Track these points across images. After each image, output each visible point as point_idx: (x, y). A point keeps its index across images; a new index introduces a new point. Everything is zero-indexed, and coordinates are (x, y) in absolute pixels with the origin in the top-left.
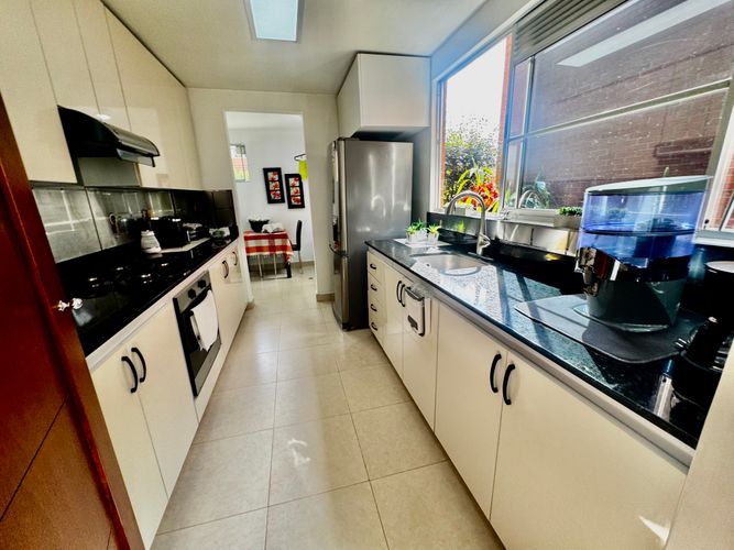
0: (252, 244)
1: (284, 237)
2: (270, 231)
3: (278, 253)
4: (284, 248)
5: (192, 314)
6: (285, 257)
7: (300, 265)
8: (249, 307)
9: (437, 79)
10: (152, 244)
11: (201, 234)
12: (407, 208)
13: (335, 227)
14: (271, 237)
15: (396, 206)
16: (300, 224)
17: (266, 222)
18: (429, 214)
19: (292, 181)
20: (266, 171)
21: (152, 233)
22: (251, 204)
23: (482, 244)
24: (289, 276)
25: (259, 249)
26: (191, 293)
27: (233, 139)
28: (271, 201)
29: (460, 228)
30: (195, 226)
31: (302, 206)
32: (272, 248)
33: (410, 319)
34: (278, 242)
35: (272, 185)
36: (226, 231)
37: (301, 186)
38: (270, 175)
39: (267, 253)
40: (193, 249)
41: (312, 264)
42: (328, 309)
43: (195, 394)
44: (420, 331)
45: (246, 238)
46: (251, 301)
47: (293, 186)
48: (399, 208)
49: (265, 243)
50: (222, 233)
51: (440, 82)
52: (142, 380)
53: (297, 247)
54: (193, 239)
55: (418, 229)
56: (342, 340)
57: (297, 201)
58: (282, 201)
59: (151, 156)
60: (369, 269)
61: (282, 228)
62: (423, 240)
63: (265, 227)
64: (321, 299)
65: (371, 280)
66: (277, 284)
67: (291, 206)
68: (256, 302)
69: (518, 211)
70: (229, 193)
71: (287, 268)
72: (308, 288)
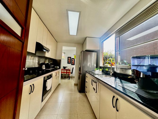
0: (63, 71)
1: (69, 70)
2: (67, 69)
3: (68, 74)
4: (69, 73)
5: (47, 81)
6: (69, 75)
7: (72, 77)
8: (59, 85)
9: (102, 41)
10: (44, 67)
11: (53, 67)
12: (95, 65)
13: (80, 68)
14: (67, 70)
15: (93, 65)
16: (73, 68)
17: (66, 67)
18: (100, 67)
19: (73, 60)
20: (68, 57)
21: (44, 65)
22: (64, 63)
23: (111, 73)
24: (69, 79)
25: (64, 72)
26: (48, 77)
27: (63, 51)
28: (68, 63)
29: (107, 70)
30: (52, 66)
31: (74, 65)
32: (67, 72)
33: (94, 88)
34: (68, 71)
35: (69, 60)
36: (58, 67)
37: (74, 61)
38: (69, 58)
39: (65, 73)
40: (51, 70)
41: (74, 77)
42: (76, 87)
43: (42, 101)
44: (96, 91)
45: (62, 70)
46: (60, 83)
47: (73, 61)
48: (94, 65)
49: (65, 71)
50: (57, 67)
51: (102, 42)
52: (32, 92)
53: (72, 73)
54: (51, 68)
55: (97, 69)
56: (78, 95)
57: (73, 63)
58: (70, 63)
59: (48, 51)
60: (86, 77)
61: (69, 69)
62: (98, 72)
63: (66, 68)
64: (75, 85)
65: (86, 80)
66: (66, 80)
67: (72, 64)
68: (61, 84)
69: (119, 66)
70: (60, 60)
71: (69, 77)
72: (73, 82)
